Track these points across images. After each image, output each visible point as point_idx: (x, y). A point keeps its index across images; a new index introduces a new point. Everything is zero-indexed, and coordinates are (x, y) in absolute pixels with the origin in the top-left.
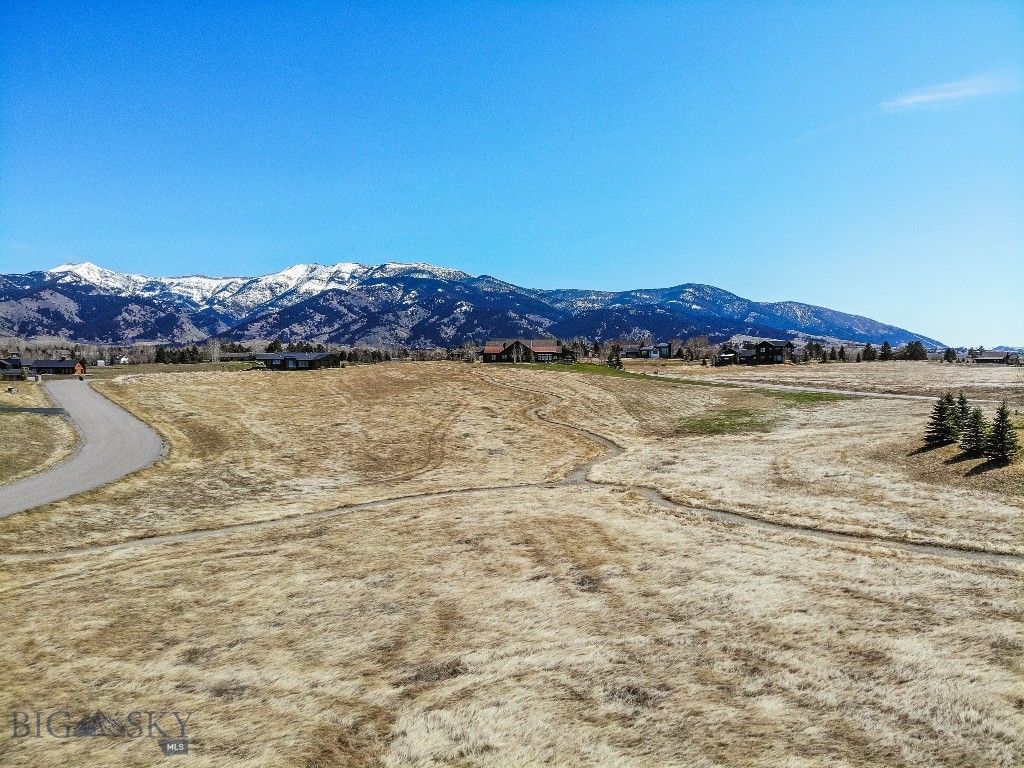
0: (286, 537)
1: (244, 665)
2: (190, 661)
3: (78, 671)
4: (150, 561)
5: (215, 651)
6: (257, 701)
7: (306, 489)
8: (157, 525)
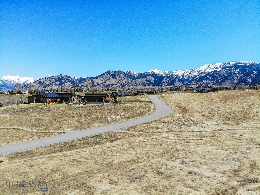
0: (204, 136)
1: (196, 167)
2: (182, 164)
3: (157, 161)
4: (172, 137)
5: (188, 162)
6: (199, 177)
7: (209, 124)
8: (173, 129)
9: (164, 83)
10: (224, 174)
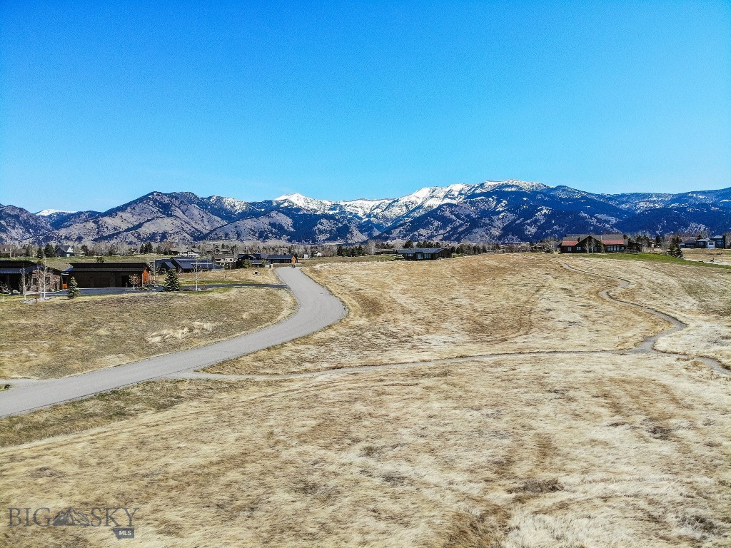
0: (423, 375)
1: (403, 462)
2: (368, 454)
3: (300, 454)
4: (340, 384)
5: (384, 450)
6: (413, 488)
7: (434, 343)
8: (343, 360)
9: (321, 232)
10: (474, 475)
